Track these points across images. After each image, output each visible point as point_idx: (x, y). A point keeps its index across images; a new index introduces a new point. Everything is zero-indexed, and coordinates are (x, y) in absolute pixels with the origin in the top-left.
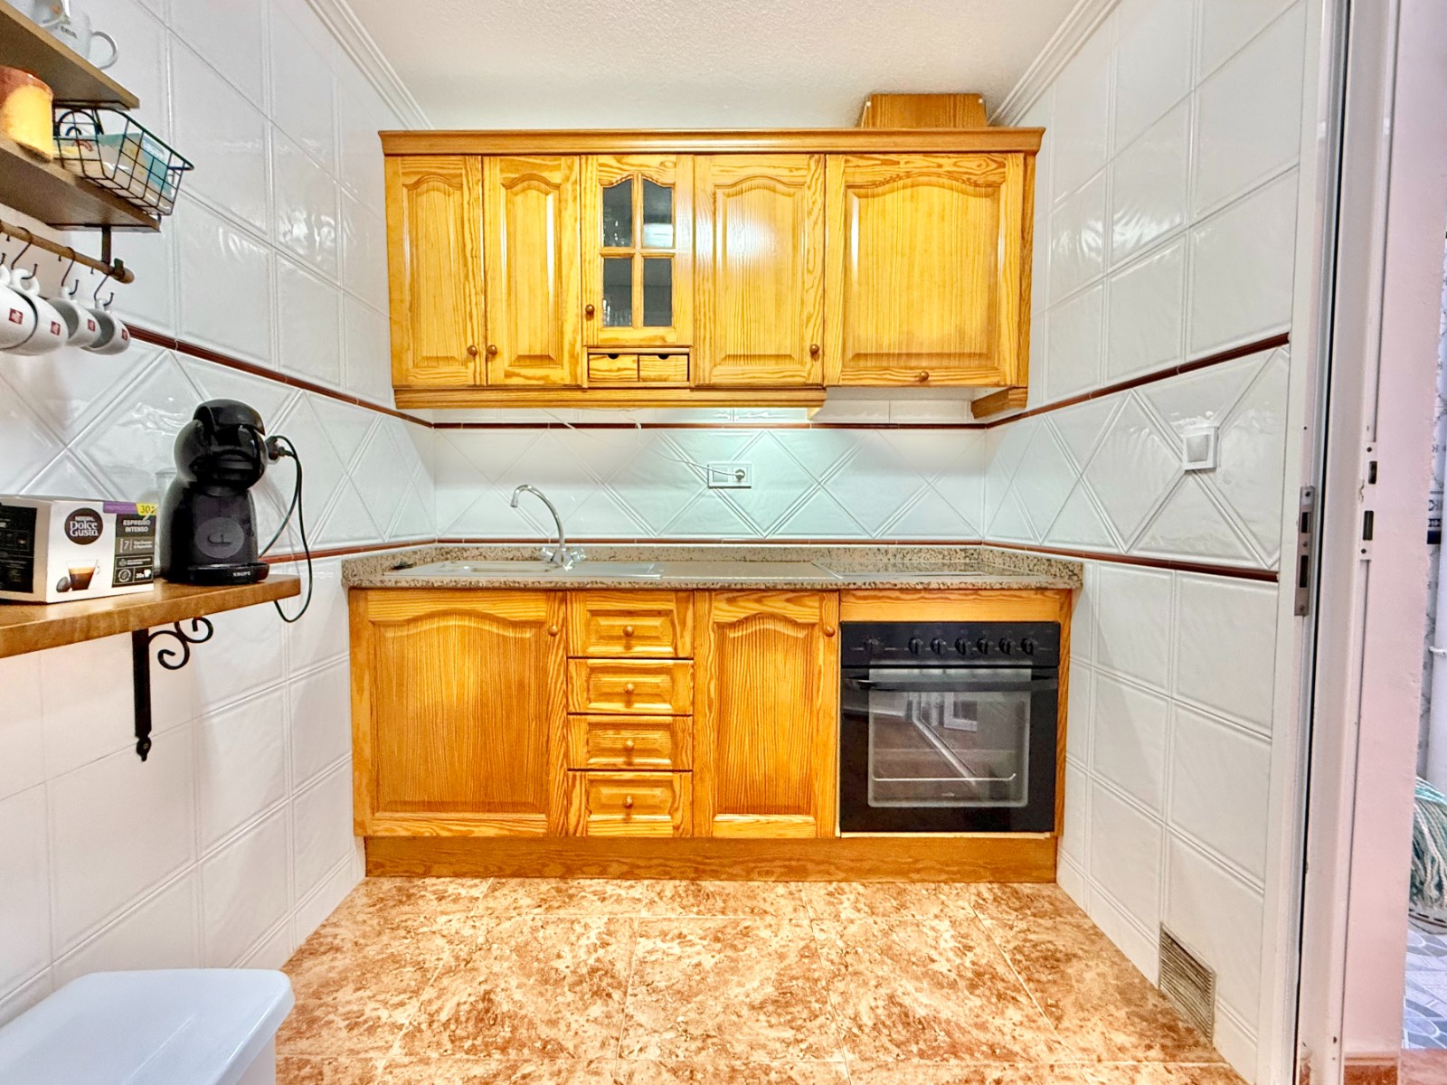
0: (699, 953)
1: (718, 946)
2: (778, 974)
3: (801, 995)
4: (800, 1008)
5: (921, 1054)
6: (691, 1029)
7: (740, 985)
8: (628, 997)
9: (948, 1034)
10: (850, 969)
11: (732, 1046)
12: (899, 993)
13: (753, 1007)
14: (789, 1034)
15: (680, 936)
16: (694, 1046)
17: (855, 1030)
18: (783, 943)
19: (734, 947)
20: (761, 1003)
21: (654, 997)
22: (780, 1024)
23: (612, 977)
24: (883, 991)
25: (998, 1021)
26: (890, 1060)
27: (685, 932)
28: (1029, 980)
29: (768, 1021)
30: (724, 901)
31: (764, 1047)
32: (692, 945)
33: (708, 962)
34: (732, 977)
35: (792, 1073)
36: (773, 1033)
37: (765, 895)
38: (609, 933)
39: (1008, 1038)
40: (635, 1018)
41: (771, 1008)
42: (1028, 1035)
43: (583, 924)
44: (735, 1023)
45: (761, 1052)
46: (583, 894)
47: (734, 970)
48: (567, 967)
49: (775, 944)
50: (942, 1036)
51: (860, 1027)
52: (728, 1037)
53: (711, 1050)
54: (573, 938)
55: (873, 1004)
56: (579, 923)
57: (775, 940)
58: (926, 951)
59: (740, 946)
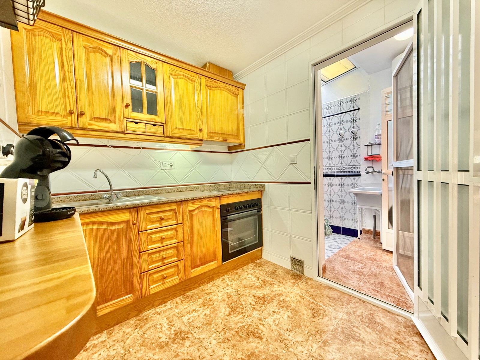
0: (203, 312)
1: (206, 307)
2: (227, 305)
3: (236, 306)
4: (238, 309)
5: (268, 303)
6: (218, 330)
7: (221, 312)
8: (194, 334)
9: (269, 296)
10: (241, 294)
11: (231, 327)
12: (254, 294)
13: (228, 316)
14: (241, 316)
15: (193, 310)
16: (223, 333)
17: (253, 306)
18: (221, 297)
19: (211, 305)
20: (229, 313)
21: (201, 329)
22: (237, 315)
23: (184, 332)
24: (251, 295)
25: (274, 289)
26: (264, 308)
27: (194, 308)
28: (273, 279)
29: (234, 316)
30: (197, 295)
31: (238, 322)
32: (199, 310)
33: (208, 312)
34: (217, 312)
35: (249, 323)
36: (238, 318)
37: (207, 288)
38: (171, 322)
39: (278, 291)
40: (201, 337)
41: (232, 313)
42: (280, 289)
43: (159, 324)
44: (227, 322)
45: (238, 324)
46: (150, 316)
47: (216, 310)
48: (166, 339)
49: (220, 299)
50: (269, 298)
51: (253, 305)
52: (228, 326)
53: (227, 331)
54: (160, 330)
55: (251, 299)
56: (157, 325)
57: (219, 298)
58: (252, 283)
59: (212, 304)
